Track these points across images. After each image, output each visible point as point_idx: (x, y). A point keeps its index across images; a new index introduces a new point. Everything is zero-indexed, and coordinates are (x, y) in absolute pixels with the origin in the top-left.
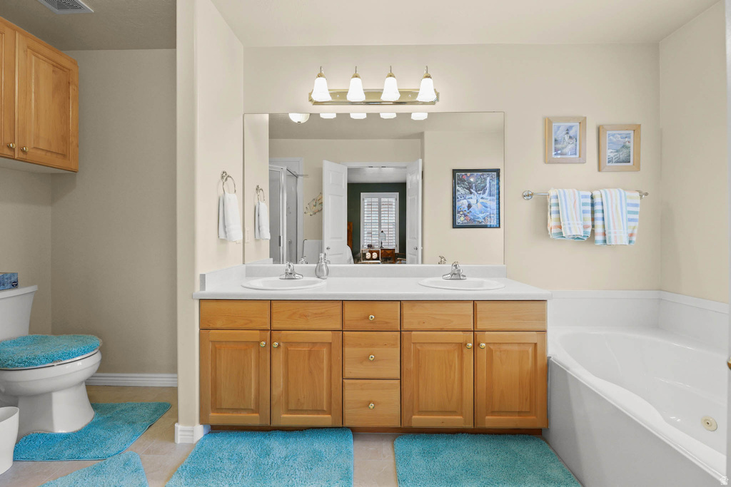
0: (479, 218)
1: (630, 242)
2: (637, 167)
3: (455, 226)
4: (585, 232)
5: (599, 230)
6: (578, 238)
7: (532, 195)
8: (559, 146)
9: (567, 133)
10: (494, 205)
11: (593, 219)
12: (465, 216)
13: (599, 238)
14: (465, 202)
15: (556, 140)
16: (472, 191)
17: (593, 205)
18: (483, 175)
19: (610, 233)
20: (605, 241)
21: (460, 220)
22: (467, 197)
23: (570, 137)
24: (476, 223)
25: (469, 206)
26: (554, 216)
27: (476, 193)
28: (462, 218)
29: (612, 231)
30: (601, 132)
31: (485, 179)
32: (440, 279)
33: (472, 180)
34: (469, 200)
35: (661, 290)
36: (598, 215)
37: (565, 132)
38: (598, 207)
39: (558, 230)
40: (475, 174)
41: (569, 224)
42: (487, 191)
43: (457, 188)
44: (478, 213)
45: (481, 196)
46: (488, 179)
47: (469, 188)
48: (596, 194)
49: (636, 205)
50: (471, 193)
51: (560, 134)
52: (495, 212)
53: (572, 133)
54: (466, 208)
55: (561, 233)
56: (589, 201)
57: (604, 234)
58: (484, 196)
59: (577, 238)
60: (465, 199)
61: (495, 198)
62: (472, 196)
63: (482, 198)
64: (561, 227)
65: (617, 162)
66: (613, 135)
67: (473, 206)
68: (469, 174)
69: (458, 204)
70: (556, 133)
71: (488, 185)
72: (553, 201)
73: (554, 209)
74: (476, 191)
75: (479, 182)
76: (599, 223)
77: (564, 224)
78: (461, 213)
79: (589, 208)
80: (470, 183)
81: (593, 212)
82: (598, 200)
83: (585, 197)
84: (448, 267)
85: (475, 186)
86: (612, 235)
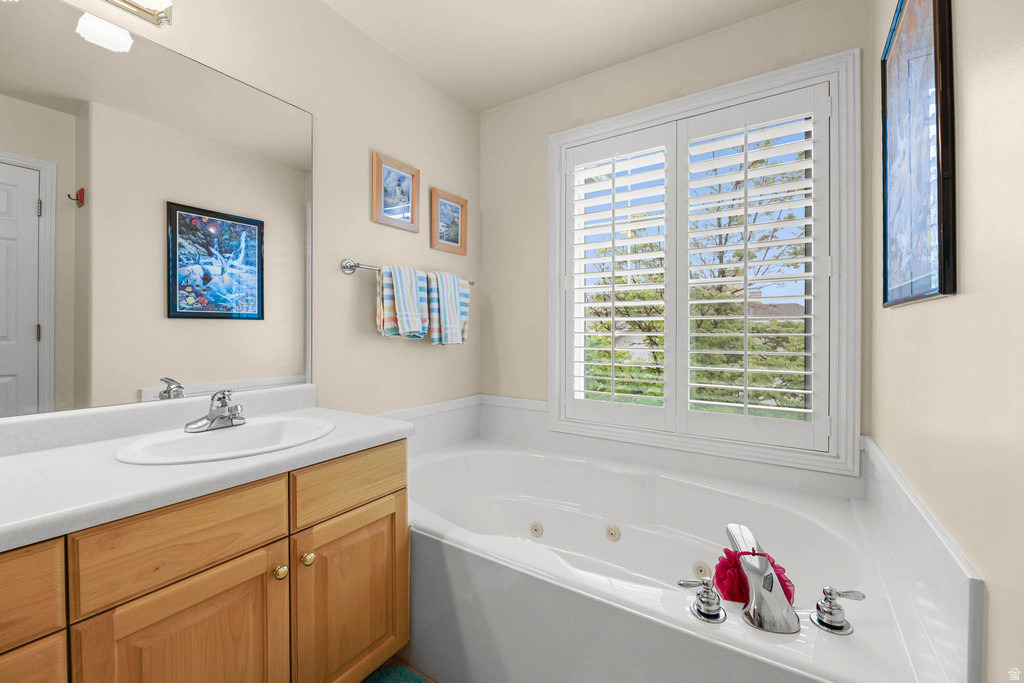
0: (225, 301)
1: (463, 339)
2: (463, 251)
3: (172, 312)
4: (423, 328)
5: (435, 325)
6: (415, 336)
7: (358, 266)
8: (390, 200)
9: (399, 185)
10: (253, 280)
11: (429, 311)
12: (198, 295)
13: (435, 335)
14: (196, 271)
15: (386, 191)
16: (213, 251)
17: (429, 291)
18: (234, 226)
19: (446, 329)
20: (440, 339)
21: (187, 302)
22: (202, 261)
23: (402, 192)
24: (221, 311)
25: (207, 278)
26: (387, 303)
27: (219, 256)
28: (191, 300)
29: (449, 326)
30: (434, 196)
31: (239, 235)
32: (179, 433)
33: (212, 230)
34: (207, 267)
35: (481, 393)
36: (435, 305)
37: (396, 183)
38: (434, 295)
39: (393, 324)
40: (219, 221)
41: (407, 316)
42: (242, 256)
43: (179, 240)
44: (225, 291)
45: (231, 262)
46: (244, 234)
47: (207, 245)
48: (432, 276)
49: (466, 296)
50: (211, 254)
51: (391, 183)
52: (256, 292)
53: (404, 185)
54: (200, 282)
55: (397, 329)
56: (425, 285)
57: (440, 331)
58: (236, 263)
59: (413, 336)
60: (197, 263)
61: (256, 269)
62: (213, 259)
63: (232, 266)
64: (396, 320)
65: (447, 240)
66: (445, 205)
67: (215, 279)
68: (206, 218)
69: (181, 271)
70: (386, 179)
71: (243, 245)
72: (386, 280)
73: (387, 292)
74: (221, 253)
75: (226, 237)
76: (435, 315)
77: (401, 316)
78: (189, 289)
79: (425, 295)
80: (207, 235)
81: (429, 301)
82: (434, 285)
83: (421, 279)
84: (199, 402)
85: (219, 243)
86: (449, 332)
